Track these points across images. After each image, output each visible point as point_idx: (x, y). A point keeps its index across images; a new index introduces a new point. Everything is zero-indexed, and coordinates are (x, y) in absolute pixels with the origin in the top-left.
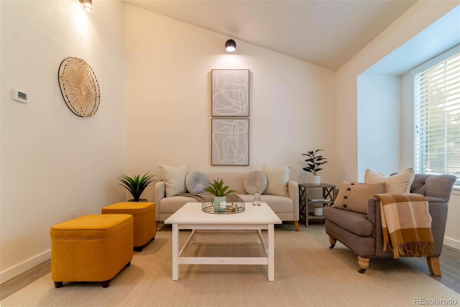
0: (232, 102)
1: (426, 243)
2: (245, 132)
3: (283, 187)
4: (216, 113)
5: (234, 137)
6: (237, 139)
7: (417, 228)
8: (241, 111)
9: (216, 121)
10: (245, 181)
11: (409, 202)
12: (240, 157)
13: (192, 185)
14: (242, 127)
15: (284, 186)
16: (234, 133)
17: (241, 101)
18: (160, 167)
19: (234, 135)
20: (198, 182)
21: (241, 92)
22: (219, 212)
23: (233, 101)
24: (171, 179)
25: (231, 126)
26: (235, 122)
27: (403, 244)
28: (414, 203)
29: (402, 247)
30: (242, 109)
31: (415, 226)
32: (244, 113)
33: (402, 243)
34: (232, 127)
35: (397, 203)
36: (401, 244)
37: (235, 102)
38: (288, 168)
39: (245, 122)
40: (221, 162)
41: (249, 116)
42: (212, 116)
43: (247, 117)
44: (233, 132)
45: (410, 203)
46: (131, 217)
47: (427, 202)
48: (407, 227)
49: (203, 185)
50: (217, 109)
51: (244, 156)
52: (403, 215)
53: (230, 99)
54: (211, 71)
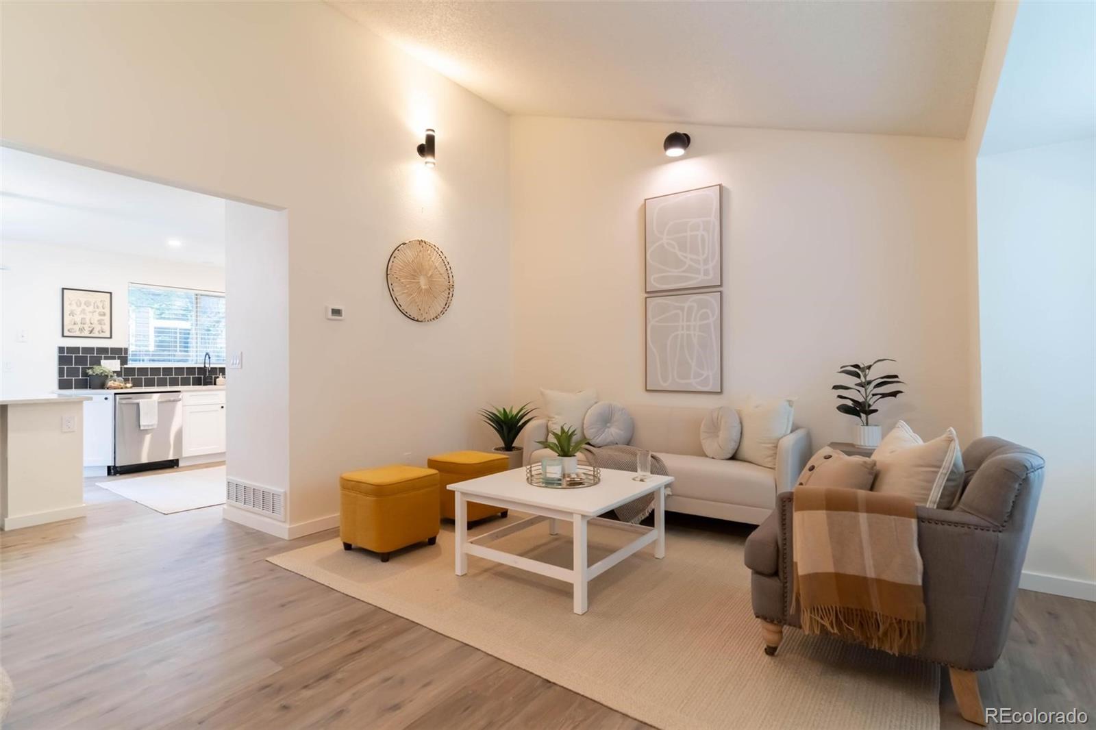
0: (685, 260)
1: (891, 618)
2: (713, 319)
3: (769, 448)
4: (655, 285)
5: (688, 332)
6: (695, 335)
7: (876, 579)
8: (704, 275)
9: (653, 302)
10: (703, 428)
11: (860, 514)
12: (702, 375)
13: (592, 430)
14: (704, 310)
15: (770, 445)
16: (688, 323)
17: (703, 254)
18: (542, 394)
19: (688, 328)
20: (608, 425)
21: (703, 236)
22: (550, 483)
23: (686, 257)
24: (556, 417)
25: (682, 309)
26: (692, 301)
27: (836, 607)
28: (876, 517)
29: (833, 614)
30: (706, 272)
31: (871, 573)
32: (713, 279)
33: (834, 607)
34: (685, 313)
35: (829, 512)
36: (832, 607)
37: (691, 259)
38: (787, 403)
39: (713, 299)
40: (665, 386)
41: (721, 285)
42: (646, 292)
43: (717, 288)
44: (687, 321)
45: (863, 517)
46: (436, 474)
47: (914, 522)
48: (851, 570)
49: (617, 431)
50: (656, 276)
51: (712, 374)
52: (840, 541)
53: (679, 254)
54: (643, 202)
